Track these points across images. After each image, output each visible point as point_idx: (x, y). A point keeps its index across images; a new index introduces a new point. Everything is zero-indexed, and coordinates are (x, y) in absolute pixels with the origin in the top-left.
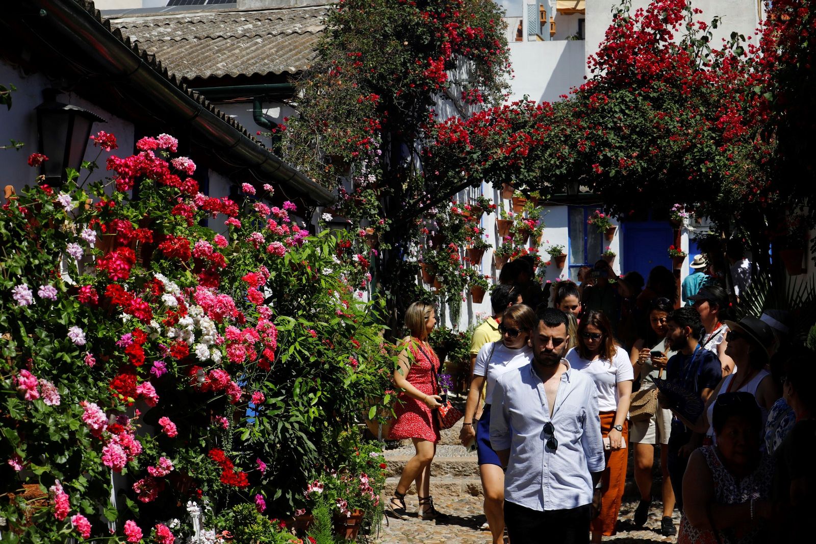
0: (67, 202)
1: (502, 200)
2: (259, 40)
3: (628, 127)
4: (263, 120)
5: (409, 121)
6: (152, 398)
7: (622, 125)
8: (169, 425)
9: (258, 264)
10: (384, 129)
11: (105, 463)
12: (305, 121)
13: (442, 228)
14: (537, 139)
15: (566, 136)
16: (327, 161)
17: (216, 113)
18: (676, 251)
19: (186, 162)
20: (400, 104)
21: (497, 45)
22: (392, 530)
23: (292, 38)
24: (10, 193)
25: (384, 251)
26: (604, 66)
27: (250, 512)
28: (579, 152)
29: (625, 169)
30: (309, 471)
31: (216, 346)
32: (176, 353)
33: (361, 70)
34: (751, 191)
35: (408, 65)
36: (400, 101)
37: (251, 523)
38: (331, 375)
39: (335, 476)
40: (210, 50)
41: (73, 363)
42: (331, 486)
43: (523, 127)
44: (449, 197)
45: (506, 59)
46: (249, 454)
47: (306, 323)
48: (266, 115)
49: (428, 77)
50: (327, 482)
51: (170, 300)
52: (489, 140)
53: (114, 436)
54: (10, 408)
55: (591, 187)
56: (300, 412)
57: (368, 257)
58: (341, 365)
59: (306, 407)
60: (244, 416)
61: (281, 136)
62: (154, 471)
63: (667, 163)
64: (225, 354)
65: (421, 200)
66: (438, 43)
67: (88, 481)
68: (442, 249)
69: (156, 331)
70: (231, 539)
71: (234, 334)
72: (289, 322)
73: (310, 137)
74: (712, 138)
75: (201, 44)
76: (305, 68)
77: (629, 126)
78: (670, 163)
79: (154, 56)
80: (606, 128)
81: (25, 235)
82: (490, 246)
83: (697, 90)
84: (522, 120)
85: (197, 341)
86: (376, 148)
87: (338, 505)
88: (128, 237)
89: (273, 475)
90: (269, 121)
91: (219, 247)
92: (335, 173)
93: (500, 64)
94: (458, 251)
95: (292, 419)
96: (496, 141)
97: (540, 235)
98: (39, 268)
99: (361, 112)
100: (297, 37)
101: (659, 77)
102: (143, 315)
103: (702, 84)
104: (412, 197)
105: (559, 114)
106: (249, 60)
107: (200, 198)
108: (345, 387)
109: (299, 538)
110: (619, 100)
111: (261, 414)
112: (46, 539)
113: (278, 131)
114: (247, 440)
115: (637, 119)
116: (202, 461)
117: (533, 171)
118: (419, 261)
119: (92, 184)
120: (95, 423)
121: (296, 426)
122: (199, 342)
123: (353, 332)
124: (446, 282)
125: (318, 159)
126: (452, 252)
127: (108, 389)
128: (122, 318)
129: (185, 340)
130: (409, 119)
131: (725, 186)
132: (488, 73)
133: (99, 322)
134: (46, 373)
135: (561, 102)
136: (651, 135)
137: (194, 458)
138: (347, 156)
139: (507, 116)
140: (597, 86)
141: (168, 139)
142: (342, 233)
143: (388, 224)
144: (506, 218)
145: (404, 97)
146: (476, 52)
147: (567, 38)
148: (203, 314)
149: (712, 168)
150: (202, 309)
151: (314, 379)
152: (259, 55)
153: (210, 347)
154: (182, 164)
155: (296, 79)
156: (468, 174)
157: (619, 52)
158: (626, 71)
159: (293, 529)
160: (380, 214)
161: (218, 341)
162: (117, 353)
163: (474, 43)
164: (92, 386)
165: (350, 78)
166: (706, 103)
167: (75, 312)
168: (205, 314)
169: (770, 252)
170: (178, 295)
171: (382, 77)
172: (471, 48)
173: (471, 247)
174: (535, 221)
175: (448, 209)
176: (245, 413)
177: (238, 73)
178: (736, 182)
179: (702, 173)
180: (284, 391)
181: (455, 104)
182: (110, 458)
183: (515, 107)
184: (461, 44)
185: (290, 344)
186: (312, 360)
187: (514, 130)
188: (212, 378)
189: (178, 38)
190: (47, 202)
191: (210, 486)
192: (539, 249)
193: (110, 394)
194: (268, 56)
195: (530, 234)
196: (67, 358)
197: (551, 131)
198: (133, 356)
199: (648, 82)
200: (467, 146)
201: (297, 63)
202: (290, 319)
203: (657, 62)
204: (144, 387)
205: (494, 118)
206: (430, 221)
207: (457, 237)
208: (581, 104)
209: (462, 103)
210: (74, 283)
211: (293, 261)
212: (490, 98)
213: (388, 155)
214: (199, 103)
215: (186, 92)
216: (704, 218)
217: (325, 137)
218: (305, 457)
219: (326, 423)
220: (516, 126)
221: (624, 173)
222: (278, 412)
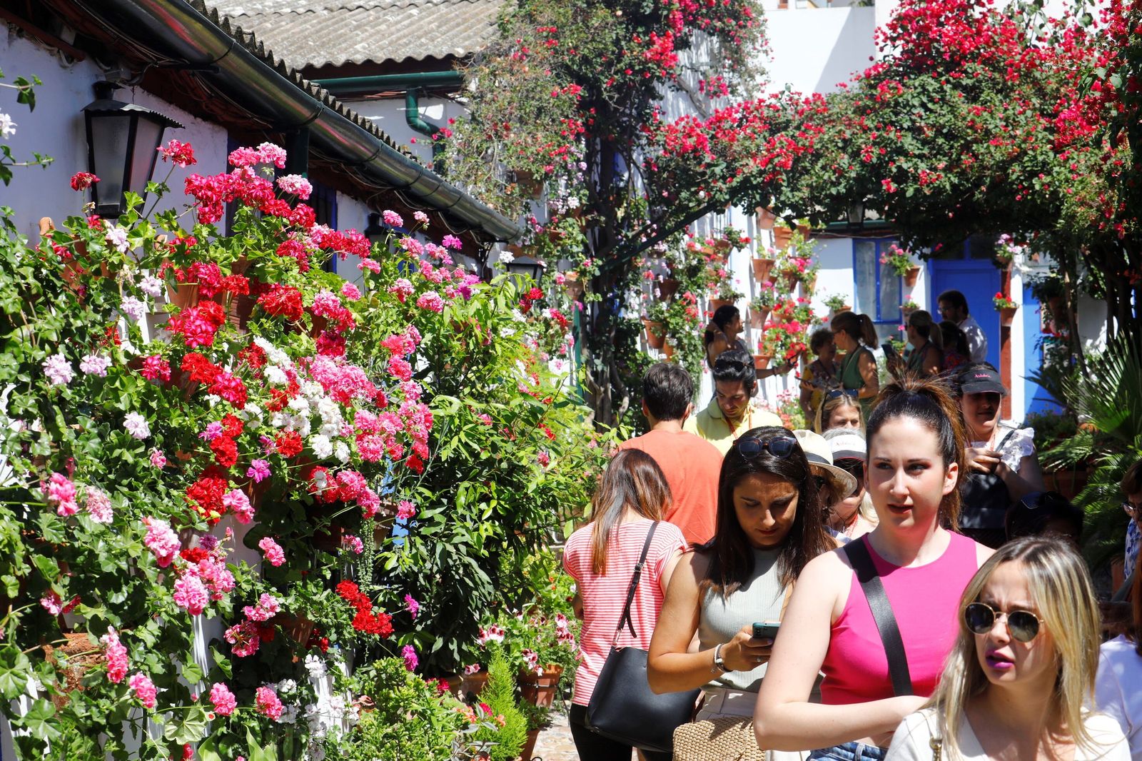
0: (120, 239)
1: (759, 232)
2: (414, 11)
3: (931, 127)
4: (420, 122)
5: (625, 122)
6: (243, 513)
7: (923, 124)
8: (274, 550)
9: (405, 323)
10: (591, 132)
11: (178, 602)
12: (478, 123)
13: (674, 272)
14: (804, 145)
15: (844, 141)
16: (510, 179)
17: (345, 113)
18: (1004, 300)
19: (298, 182)
20: (611, 98)
21: (747, 14)
23: (460, 8)
24: (48, 228)
25: (593, 303)
26: (898, 42)
27: (397, 669)
28: (863, 164)
29: (928, 186)
30: (481, 612)
31: (341, 438)
32: (285, 448)
33: (556, 52)
34: (1103, 214)
35: (623, 43)
36: (612, 94)
37: (398, 685)
38: (510, 476)
39: (520, 618)
40: (346, 25)
41: (136, 464)
42: (515, 632)
43: (785, 128)
44: (682, 226)
45: (762, 33)
46: (397, 589)
47: (475, 405)
48: (424, 115)
49: (650, 60)
50: (509, 627)
51: (275, 375)
52: (736, 147)
53: (191, 565)
54: (43, 526)
55: (880, 211)
56: (467, 529)
57: (570, 313)
58: (524, 463)
59: (475, 522)
60: (390, 536)
61: (444, 145)
62: (254, 612)
63: (986, 177)
64: (355, 448)
65: (644, 230)
66: (665, 13)
67: (160, 628)
68: (673, 300)
69: (256, 418)
70: (370, 708)
71: (367, 421)
72: (451, 403)
73: (485, 146)
74: (1049, 142)
75: (334, 17)
76: (478, 49)
77: (933, 126)
78: (991, 177)
79: (253, 34)
80: (902, 128)
81: (63, 286)
82: (742, 296)
83: (1028, 74)
84: (782, 119)
85: (314, 430)
86: (578, 161)
87: (526, 659)
88: (214, 288)
89: (431, 618)
90: (428, 124)
91: (348, 300)
92: (522, 196)
93: (753, 41)
94: (696, 303)
95: (456, 540)
96: (746, 149)
97: (813, 280)
98: (82, 331)
99: (556, 110)
100: (466, 6)
101: (974, 58)
102: (234, 396)
103: (1035, 66)
104: (631, 227)
105: (835, 110)
106: (399, 39)
107: (318, 232)
108: (530, 493)
109: (469, 705)
110: (919, 90)
111: (413, 532)
112: (94, 709)
113: (441, 138)
114: (394, 569)
115: (944, 116)
116: (327, 599)
117: (799, 190)
118: (643, 318)
119: (162, 214)
120: (163, 547)
121: (463, 549)
122: (317, 433)
123: (540, 416)
124: (680, 346)
125: (498, 176)
126: (689, 304)
127: (185, 500)
128: (208, 401)
129: (296, 430)
130: (625, 119)
131: (1067, 208)
132: (737, 53)
133: (173, 406)
134: (97, 478)
135: (838, 93)
136: (963, 138)
137: (315, 594)
138: (539, 171)
139: (762, 113)
140: (888, 71)
141: (273, 151)
142: (523, 279)
143: (597, 266)
144: (764, 256)
145: (618, 88)
146: (719, 24)
147: (851, 4)
148: (322, 394)
149: (1049, 185)
150: (321, 388)
151: (486, 484)
152: (413, 32)
153: (333, 439)
154: (292, 185)
155: (465, 64)
156: (709, 194)
157: (918, 22)
158: (928, 48)
159: (460, 692)
160: (586, 252)
161: (344, 431)
162: (201, 450)
163: (715, 12)
164: (163, 496)
165: (541, 62)
166: (1041, 92)
167: (138, 393)
168: (326, 393)
169: (1132, 301)
170: (288, 368)
171: (586, 60)
172: (712, 19)
173: (717, 297)
174: (805, 260)
175: (683, 245)
176: (391, 531)
177: (385, 58)
178: (1082, 203)
179: (1035, 192)
180: (445, 501)
181: (691, 97)
182: (185, 595)
183: (773, 101)
184: (697, 13)
185: (452, 433)
186: (484, 456)
187: (773, 133)
188: (339, 482)
189: (301, 10)
190: (92, 239)
191: (339, 633)
192: (813, 299)
193: (187, 506)
194: (426, 33)
195: (799, 278)
196: (128, 457)
197: (824, 134)
198: (222, 453)
199: (959, 64)
200: (706, 155)
201: (467, 43)
202: (453, 399)
203: (971, 36)
204: (233, 497)
205: (744, 117)
206: (657, 262)
207: (695, 283)
208: (866, 95)
209: (700, 96)
210: (138, 353)
211: (455, 319)
212: (741, 89)
213: (597, 170)
214: (319, 100)
215: (301, 85)
216: (1042, 254)
217: (506, 145)
218: (475, 593)
219: (505, 544)
220: (775, 127)
221: (927, 191)
222: (437, 529)
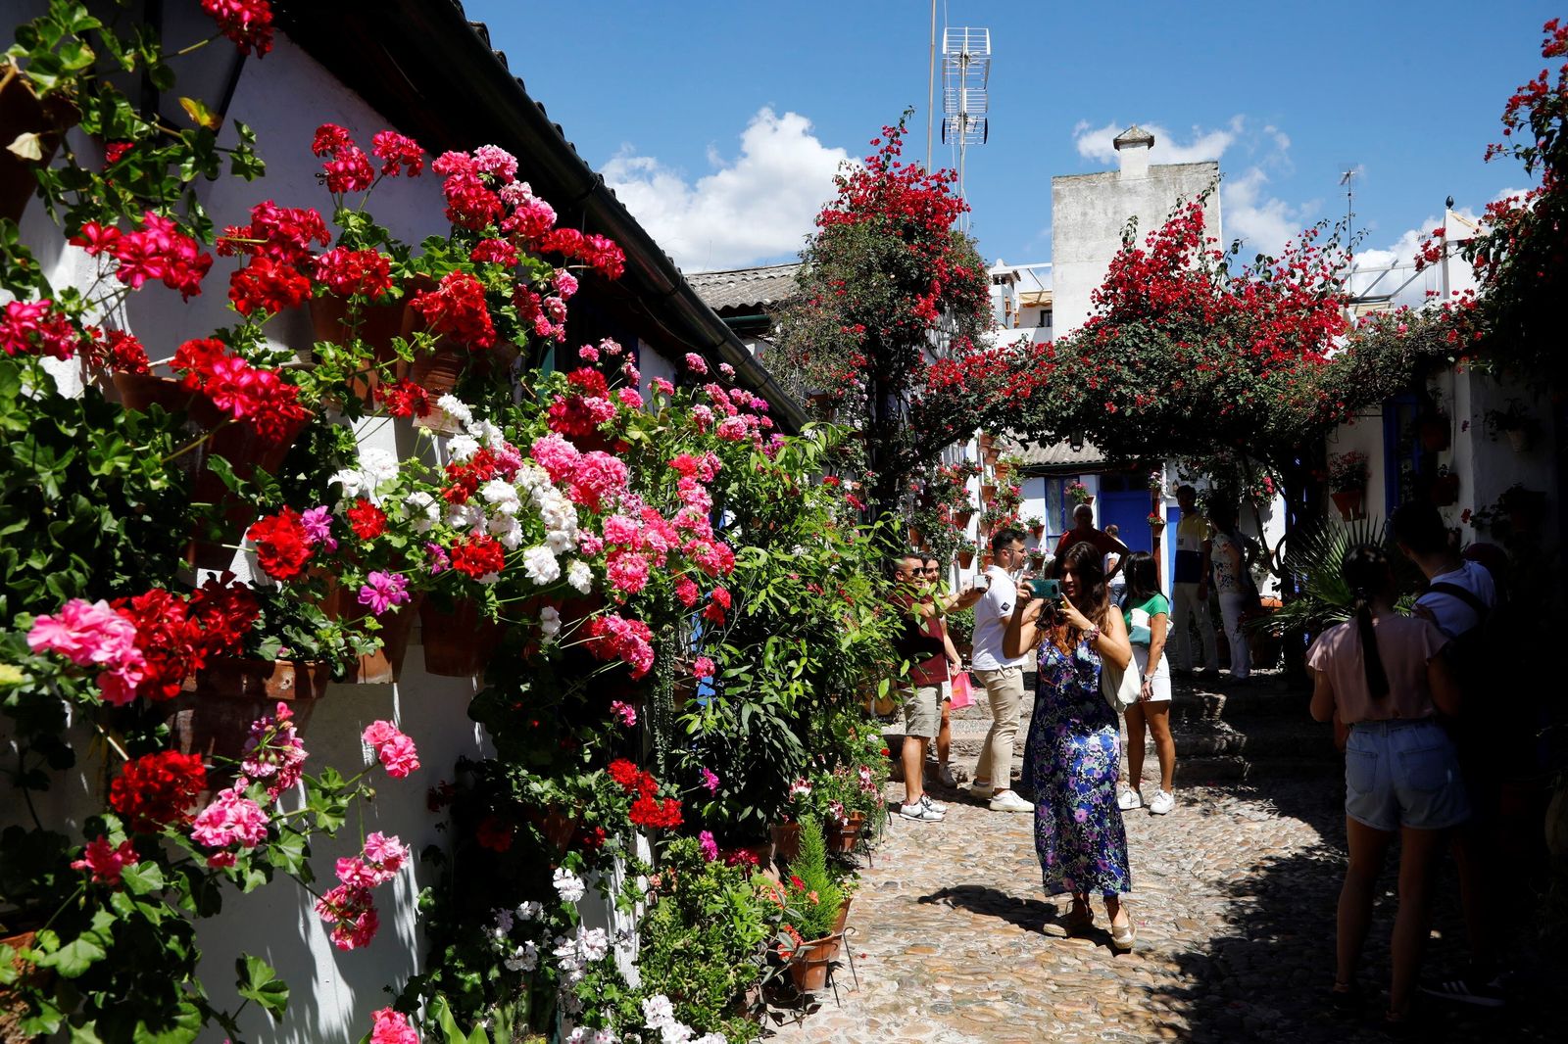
1: (985, 465)
2: (732, 285)
3: (1143, 361)
7: (1136, 359)
10: (870, 369)
12: (783, 353)
13: (931, 488)
14: (1038, 381)
15: (1071, 376)
18: (1155, 518)
20: (887, 343)
22: (897, 831)
25: (872, 506)
26: (1110, 301)
27: (696, 853)
28: (1088, 392)
29: (1143, 407)
31: (579, 555)
32: (466, 561)
35: (896, 301)
36: (887, 340)
38: (821, 634)
42: (821, 784)
49: (917, 315)
50: (816, 780)
52: (985, 383)
56: (777, 689)
59: (784, 681)
60: (694, 696)
63: (1193, 397)
66: (927, 279)
71: (622, 532)
72: (758, 556)
73: (788, 370)
76: (782, 298)
77: (1145, 360)
78: (1197, 397)
80: (1120, 363)
82: (976, 510)
84: (1019, 362)
85: (529, 540)
86: (861, 392)
87: (832, 810)
94: (946, 513)
95: (766, 700)
96: (992, 384)
97: (1020, 504)
105: (1060, 355)
108: (843, 650)
110: (1132, 333)
111: (719, 692)
114: (697, 732)
115: (1154, 352)
116: (599, 782)
118: (908, 521)
121: (771, 709)
122: (535, 543)
124: (935, 544)
126: (940, 514)
129: (493, 536)
135: (1062, 342)
136: (1171, 368)
138: (832, 393)
139: (1002, 358)
140: (1103, 322)
143: (875, 478)
144: (989, 483)
145: (892, 336)
146: (965, 296)
147: (1031, 327)
148: (548, 485)
149: (1252, 399)
150: (547, 476)
151: (796, 640)
153: (563, 557)
155: (772, 311)
159: (772, 863)
160: (867, 466)
161: (584, 545)
165: (833, 307)
168: (554, 484)
173: (959, 509)
174: (1016, 489)
175: (935, 468)
176: (695, 691)
179: (1239, 405)
180: (752, 658)
183: (1012, 348)
185: (758, 587)
186: (793, 611)
188: (607, 631)
192: (1020, 518)
195: (1012, 501)
199: (1163, 313)
200: (961, 388)
201: (773, 294)
202: (760, 551)
206: (918, 479)
207: (944, 498)
208: (1087, 342)
211: (762, 465)
213: (874, 400)
218: (786, 757)
219: (815, 703)
220: (1014, 369)
221: (1141, 412)
222: (744, 689)
